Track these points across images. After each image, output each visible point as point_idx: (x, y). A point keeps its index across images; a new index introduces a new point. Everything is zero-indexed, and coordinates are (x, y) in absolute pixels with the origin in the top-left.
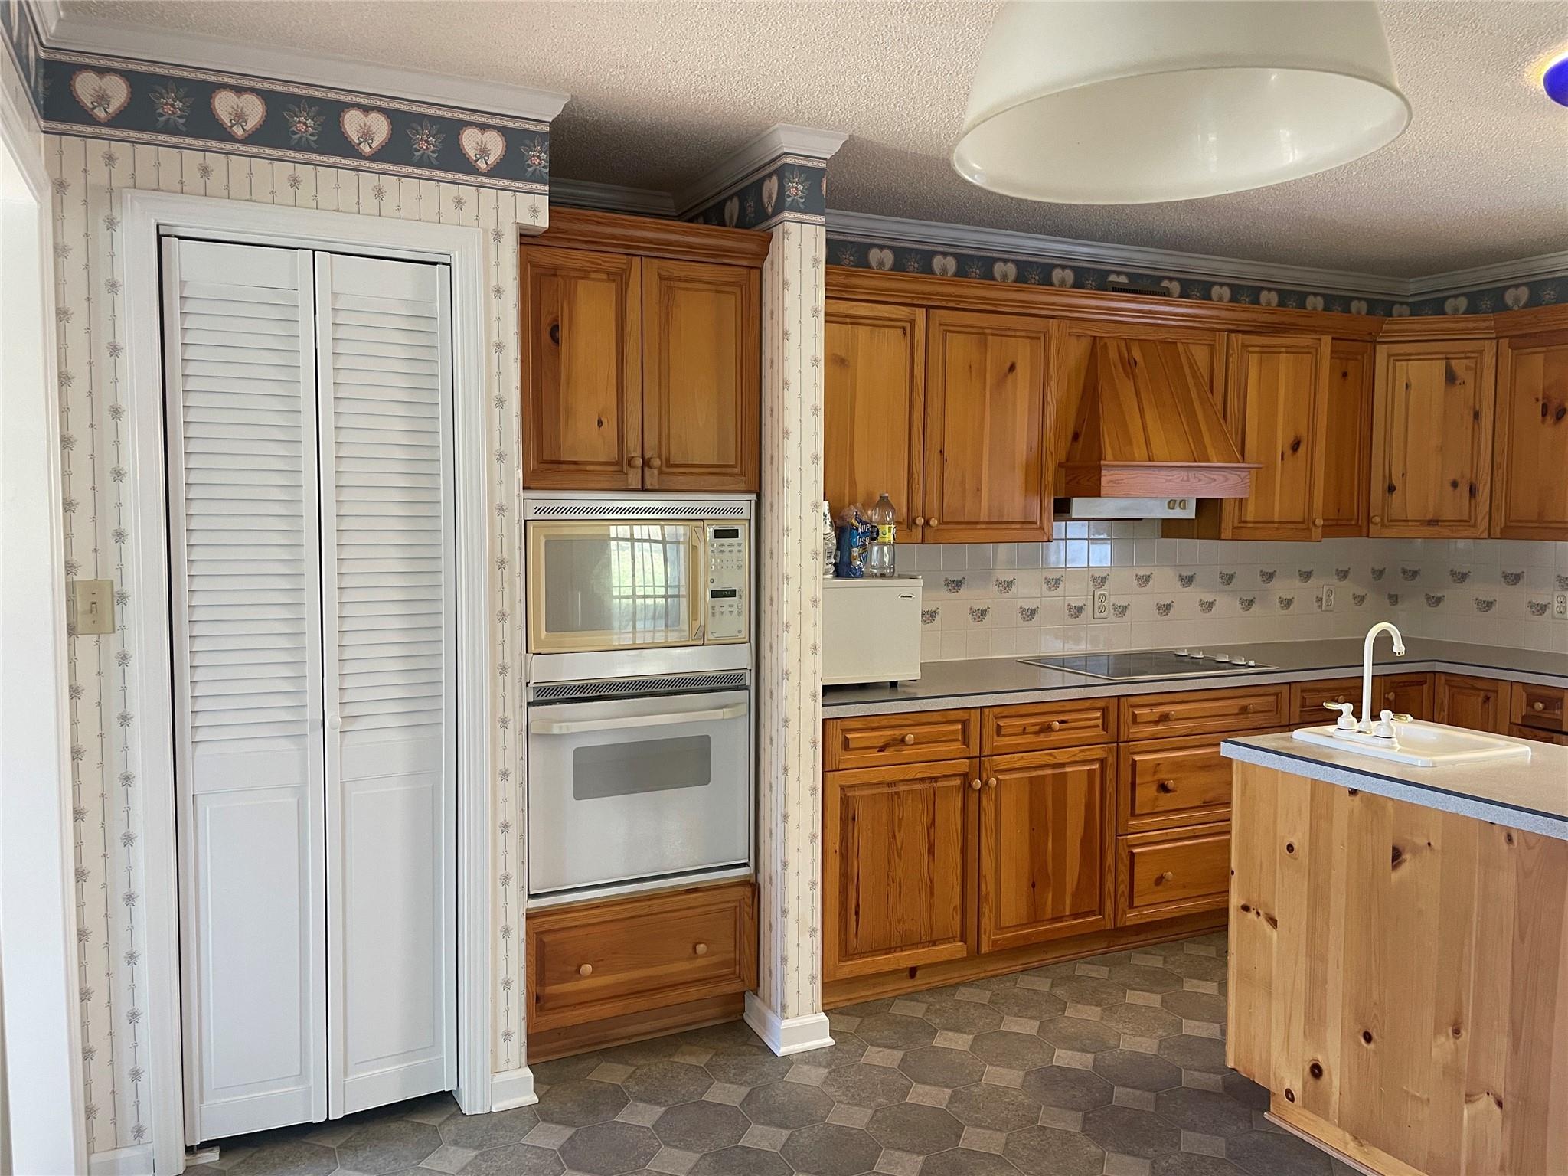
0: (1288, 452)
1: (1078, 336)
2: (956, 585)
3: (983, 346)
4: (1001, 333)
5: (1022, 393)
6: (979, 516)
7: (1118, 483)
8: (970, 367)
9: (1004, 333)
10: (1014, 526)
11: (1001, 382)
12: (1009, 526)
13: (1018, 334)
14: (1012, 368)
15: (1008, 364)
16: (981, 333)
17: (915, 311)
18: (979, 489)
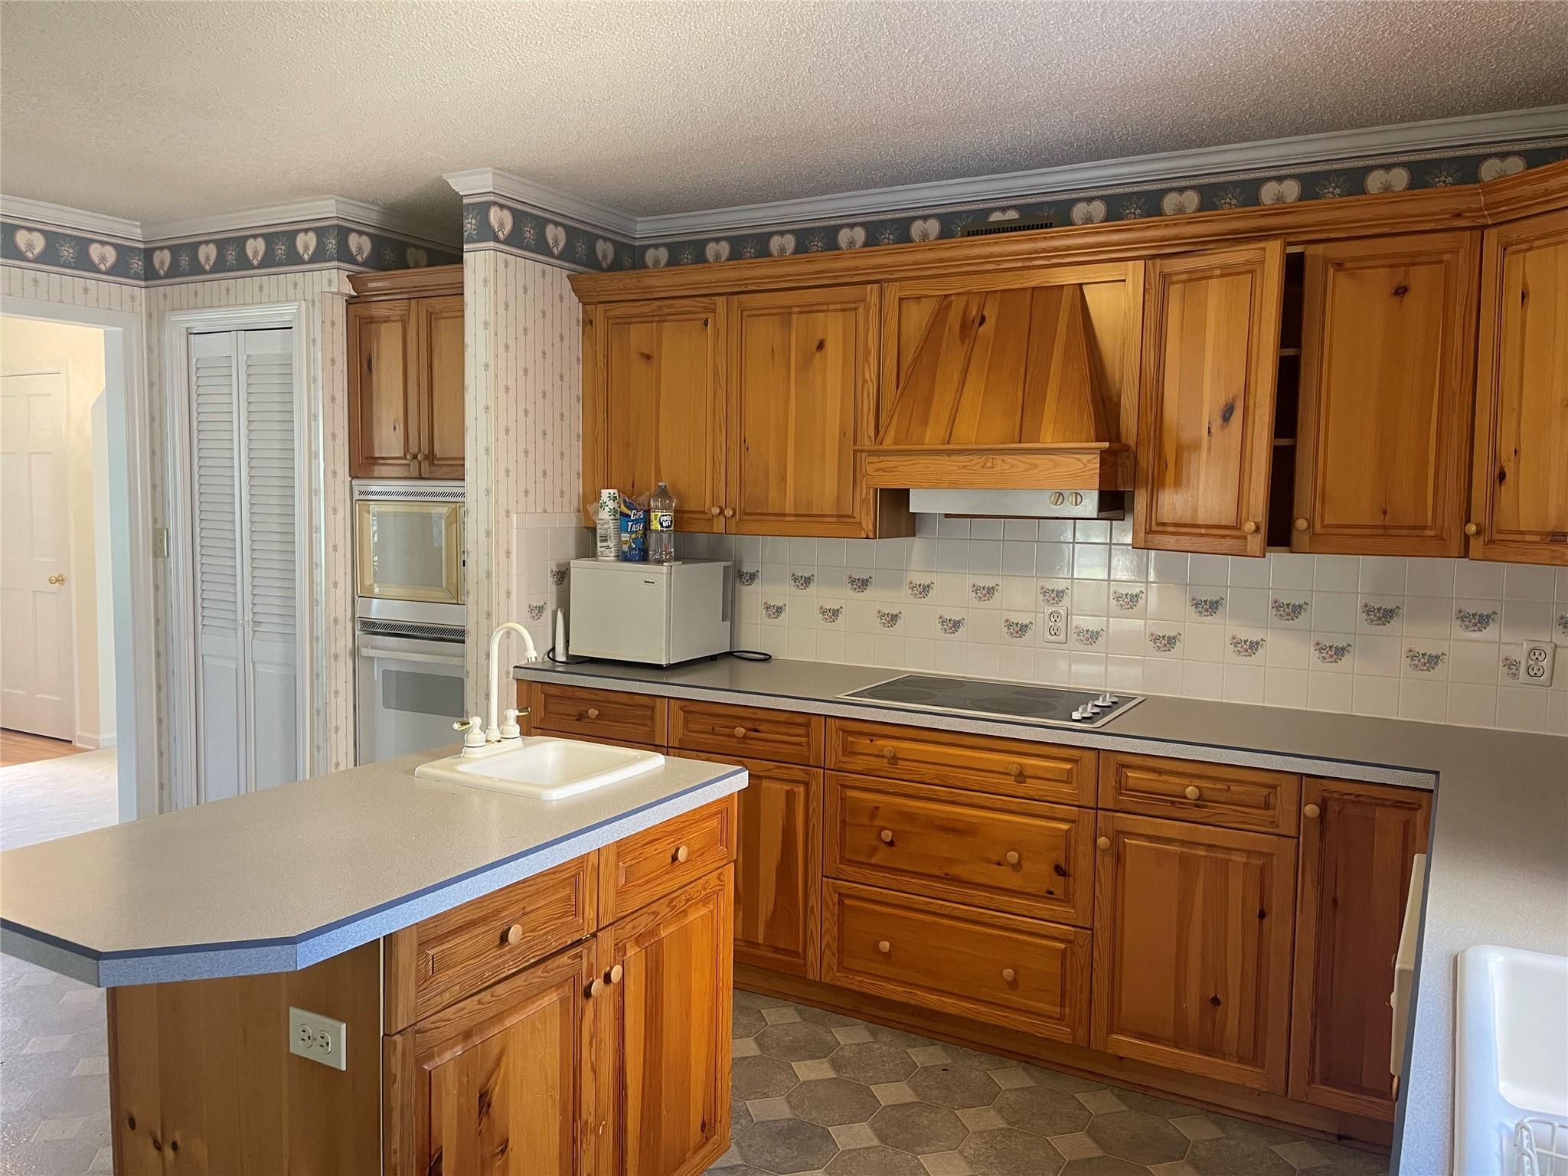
0: (1218, 422)
1: (918, 298)
2: (863, 584)
3: (787, 324)
4: (808, 310)
5: (832, 369)
6: (785, 508)
7: (891, 472)
8: (773, 350)
9: (814, 308)
10: (827, 519)
11: (806, 362)
12: (822, 519)
13: (832, 307)
14: (821, 346)
15: (816, 343)
16: (785, 315)
17: (715, 300)
18: (784, 479)
